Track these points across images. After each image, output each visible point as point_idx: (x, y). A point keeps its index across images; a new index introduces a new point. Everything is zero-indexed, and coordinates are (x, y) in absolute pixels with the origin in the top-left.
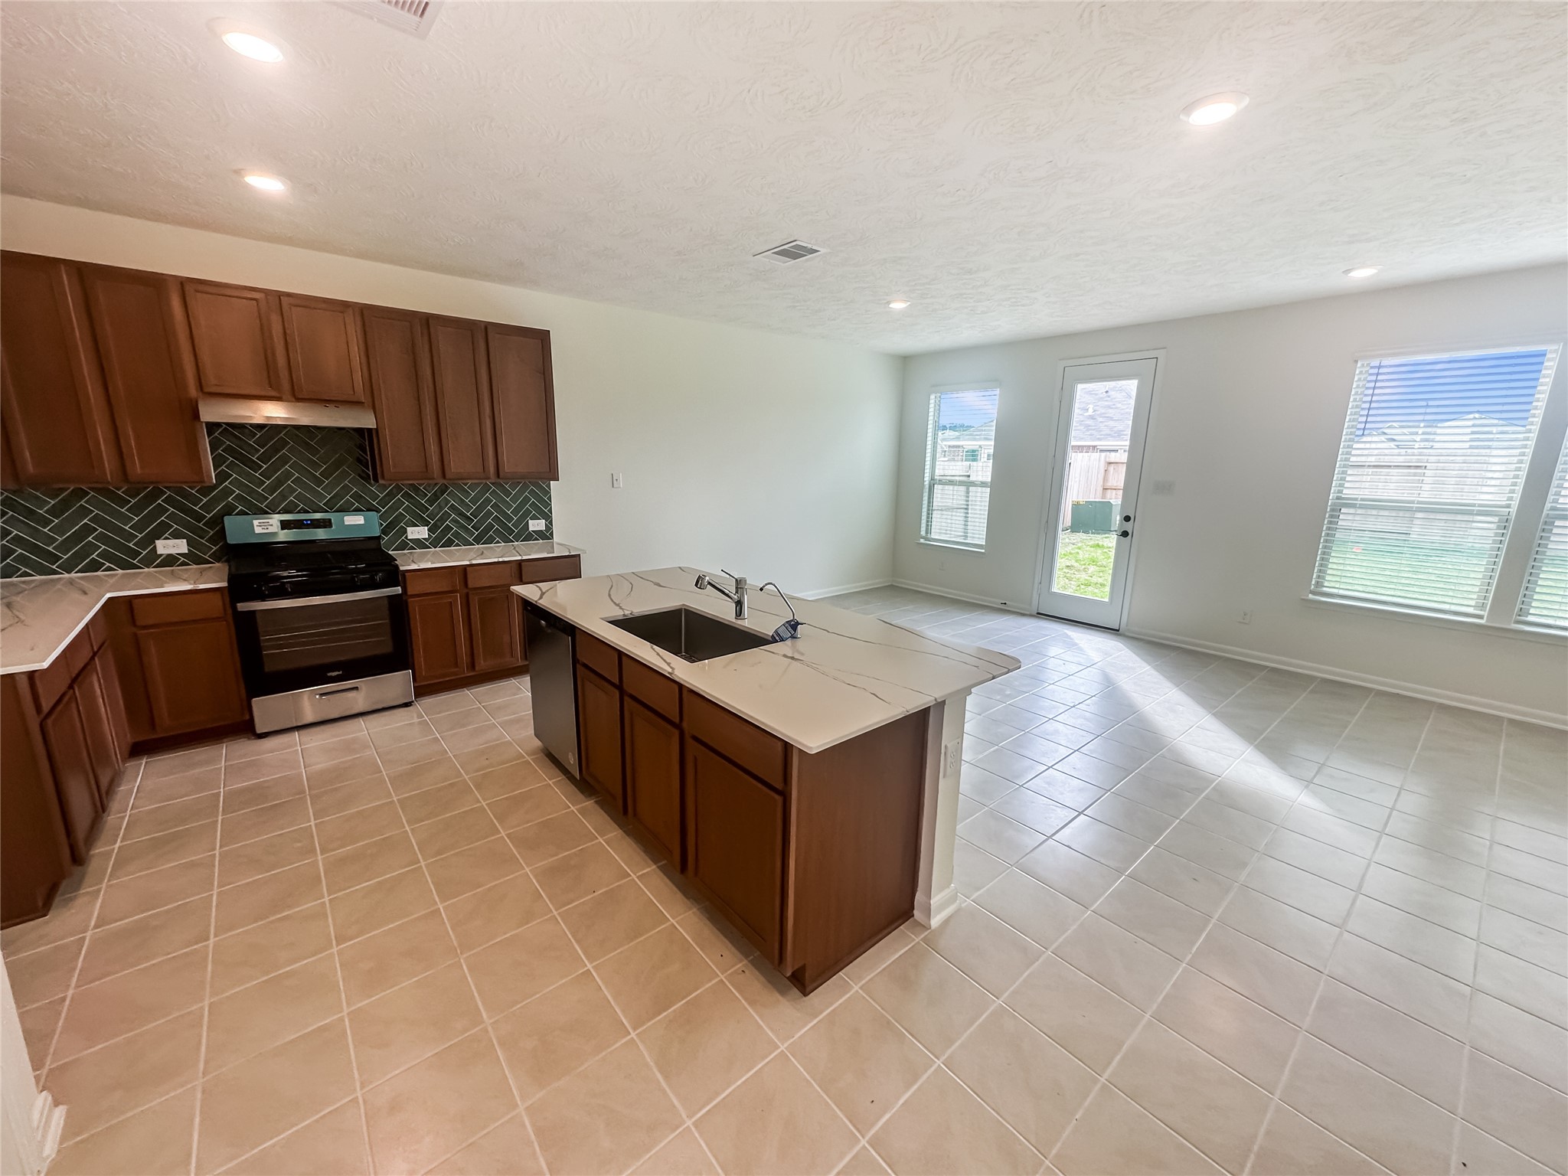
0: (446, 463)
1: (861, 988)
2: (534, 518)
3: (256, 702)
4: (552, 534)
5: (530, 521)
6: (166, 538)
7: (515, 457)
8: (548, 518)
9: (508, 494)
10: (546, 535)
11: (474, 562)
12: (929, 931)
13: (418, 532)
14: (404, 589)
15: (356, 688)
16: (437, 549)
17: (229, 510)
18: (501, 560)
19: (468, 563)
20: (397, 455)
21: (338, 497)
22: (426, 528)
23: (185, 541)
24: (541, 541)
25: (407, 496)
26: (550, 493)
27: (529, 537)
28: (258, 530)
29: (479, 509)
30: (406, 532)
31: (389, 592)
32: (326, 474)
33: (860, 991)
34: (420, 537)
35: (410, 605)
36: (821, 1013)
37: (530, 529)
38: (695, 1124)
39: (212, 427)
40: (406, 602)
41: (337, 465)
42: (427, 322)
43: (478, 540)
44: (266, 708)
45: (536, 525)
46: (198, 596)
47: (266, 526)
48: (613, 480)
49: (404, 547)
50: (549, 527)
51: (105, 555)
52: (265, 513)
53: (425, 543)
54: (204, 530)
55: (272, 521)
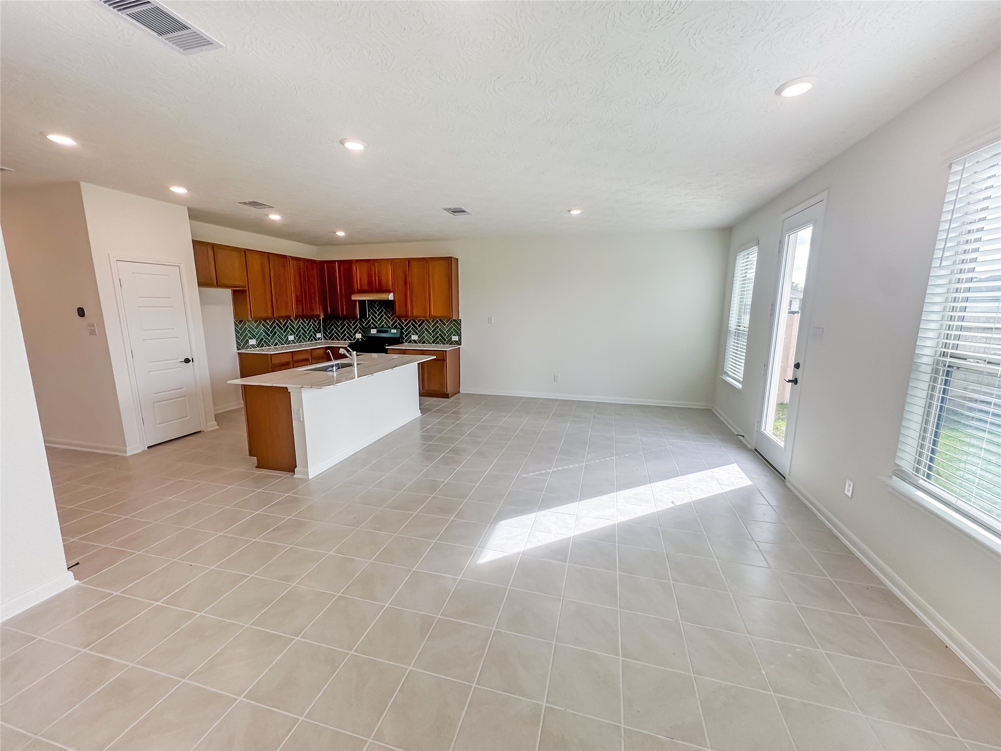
0: (413, 311)
2: (454, 335)
4: (461, 343)
5: (452, 337)
6: (358, 333)
8: (460, 336)
9: (445, 324)
10: (459, 343)
13: (415, 337)
17: (369, 326)
20: (399, 309)
21: (394, 323)
22: (417, 336)
23: (361, 334)
24: (456, 345)
25: (412, 324)
26: (461, 325)
27: (452, 343)
28: (372, 333)
30: (411, 337)
32: (391, 316)
34: (415, 339)
37: (452, 340)
42: (409, 261)
43: (433, 342)
45: (455, 338)
47: (374, 331)
48: (489, 320)
49: (410, 342)
50: (460, 340)
51: (347, 337)
52: (376, 327)
53: (415, 342)
54: (365, 331)
55: (375, 330)
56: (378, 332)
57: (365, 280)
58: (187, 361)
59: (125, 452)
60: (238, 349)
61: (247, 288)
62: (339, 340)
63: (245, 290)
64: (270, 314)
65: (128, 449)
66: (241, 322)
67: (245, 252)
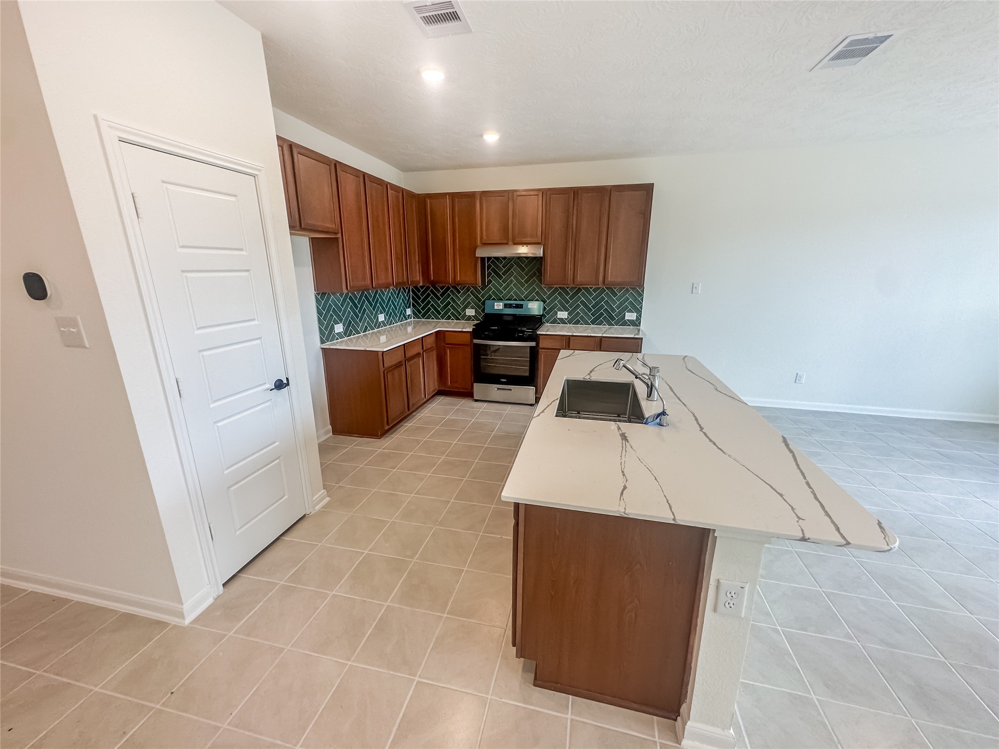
0: (575, 275)
1: (572, 720)
2: (630, 311)
3: (475, 385)
4: (640, 323)
5: (626, 313)
6: (469, 309)
7: (616, 271)
8: (639, 312)
9: (615, 295)
10: (636, 323)
11: (574, 334)
12: (678, 745)
13: (563, 315)
14: (538, 344)
15: (511, 390)
16: (571, 325)
17: (489, 298)
18: (589, 335)
19: (571, 334)
20: (551, 271)
21: (530, 293)
22: (567, 313)
23: (474, 310)
24: (632, 327)
25: (560, 294)
26: (643, 296)
27: (625, 323)
28: (496, 307)
29: (597, 304)
30: (557, 314)
31: (531, 344)
32: (526, 282)
33: (569, 721)
34: (563, 317)
35: (540, 352)
36: (531, 704)
37: (626, 319)
38: (418, 682)
39: (483, 259)
40: (538, 352)
41: (531, 277)
42: (576, 192)
44: (479, 389)
45: (630, 316)
46: (464, 334)
47: (499, 306)
48: (693, 288)
49: (554, 322)
50: (639, 318)
51: (452, 313)
52: (500, 300)
53: (562, 321)
54: (480, 306)
55: (501, 304)
56: (506, 306)
57: (495, 227)
58: (280, 385)
59: (182, 616)
60: (322, 342)
61: (339, 235)
62: (459, 319)
63: (337, 239)
64: (368, 282)
65: (186, 607)
66: (324, 294)
67: (336, 167)
